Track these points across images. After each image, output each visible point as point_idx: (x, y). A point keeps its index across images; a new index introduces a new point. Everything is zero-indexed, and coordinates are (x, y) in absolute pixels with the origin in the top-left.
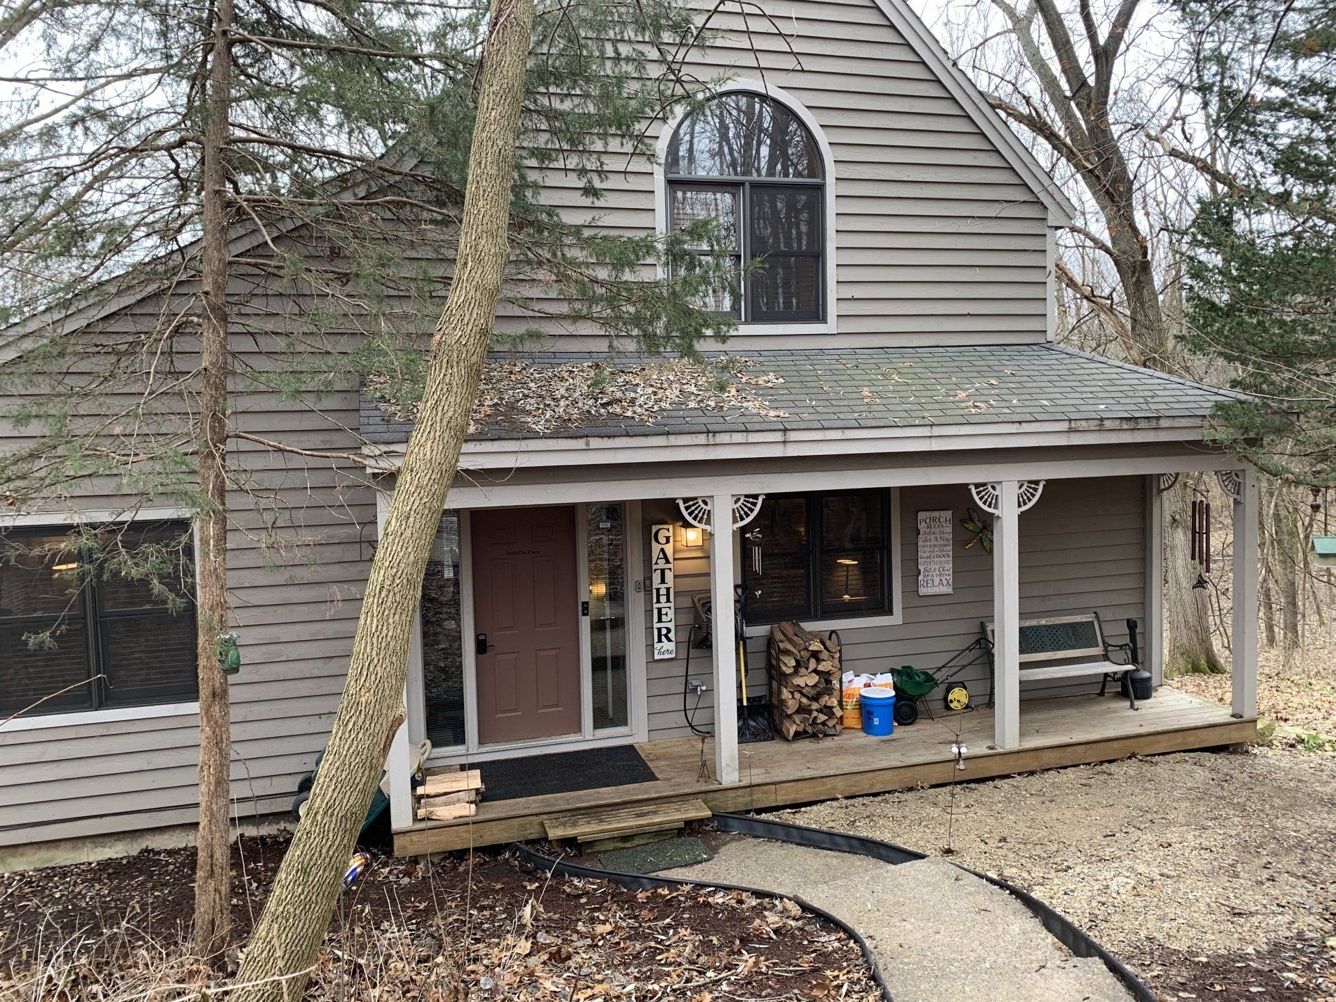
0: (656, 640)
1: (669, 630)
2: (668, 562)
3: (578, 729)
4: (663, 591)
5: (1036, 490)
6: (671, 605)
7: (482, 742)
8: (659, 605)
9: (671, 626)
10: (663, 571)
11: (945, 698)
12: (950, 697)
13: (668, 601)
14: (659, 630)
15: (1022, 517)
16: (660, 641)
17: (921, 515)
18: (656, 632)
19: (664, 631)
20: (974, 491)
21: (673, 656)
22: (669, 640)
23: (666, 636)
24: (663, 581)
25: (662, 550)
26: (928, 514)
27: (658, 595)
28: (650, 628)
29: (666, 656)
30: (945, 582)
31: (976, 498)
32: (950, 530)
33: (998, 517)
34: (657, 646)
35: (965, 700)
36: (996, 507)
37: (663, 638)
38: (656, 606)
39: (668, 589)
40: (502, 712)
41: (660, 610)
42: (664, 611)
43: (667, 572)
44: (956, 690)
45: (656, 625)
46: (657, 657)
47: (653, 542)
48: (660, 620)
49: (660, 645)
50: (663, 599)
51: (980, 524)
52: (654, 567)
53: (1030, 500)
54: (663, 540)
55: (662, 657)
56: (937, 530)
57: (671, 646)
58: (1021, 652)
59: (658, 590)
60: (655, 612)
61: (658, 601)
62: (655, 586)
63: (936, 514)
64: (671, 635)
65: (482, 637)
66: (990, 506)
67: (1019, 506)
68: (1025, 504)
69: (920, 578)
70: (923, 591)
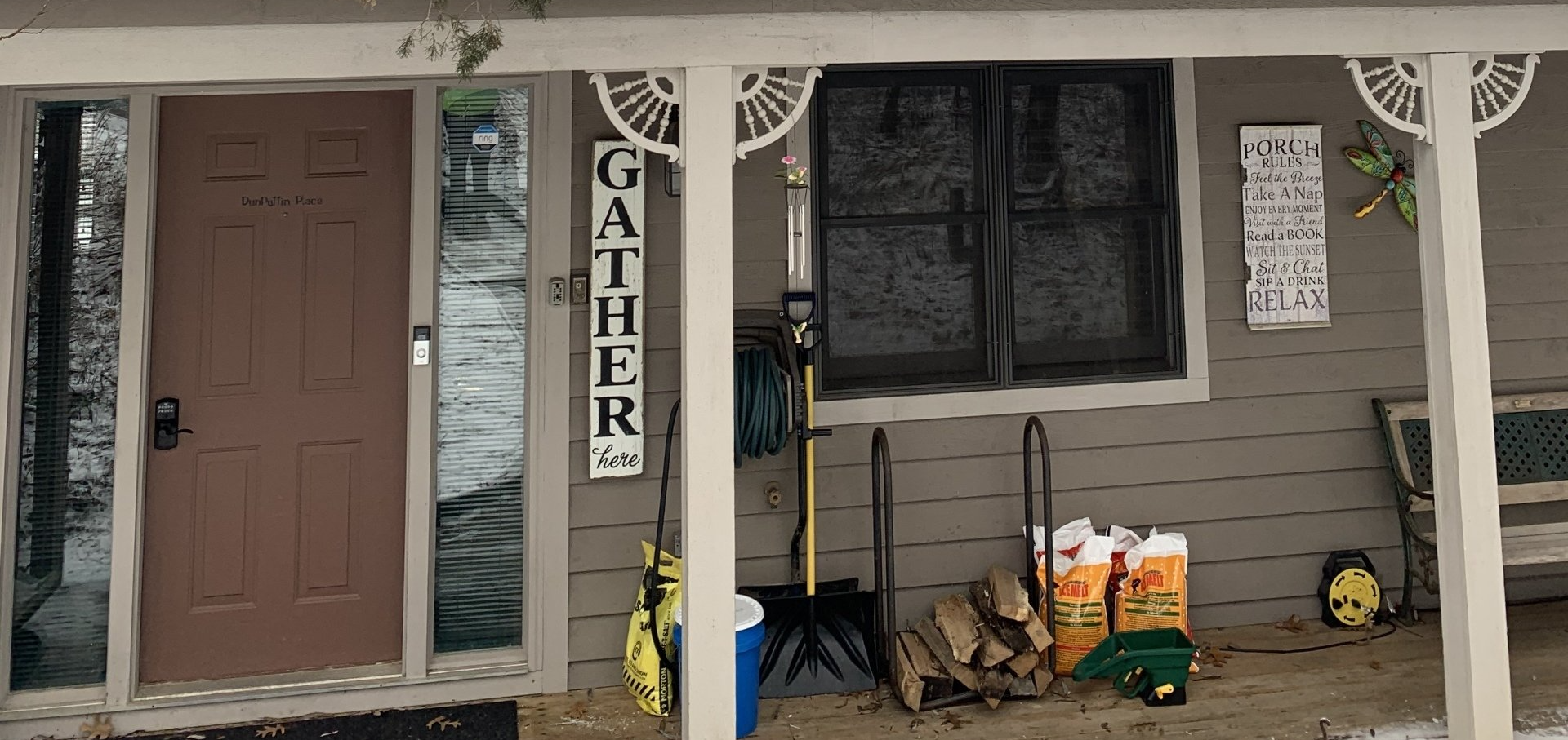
0: (595, 428)
1: (628, 404)
2: (630, 232)
3: (393, 652)
4: (616, 306)
5: (1517, 78)
6: (637, 341)
7: (145, 677)
8: (604, 342)
9: (635, 393)
10: (617, 255)
11: (1323, 595)
12: (1335, 593)
13: (628, 330)
14: (604, 403)
15: (1485, 144)
16: (604, 431)
17: (1248, 135)
18: (595, 408)
19: (616, 408)
20: (1359, 78)
21: (638, 469)
22: (628, 429)
23: (621, 419)
24: (617, 281)
25: (618, 203)
26: (1264, 132)
27: (604, 316)
28: (580, 399)
29: (620, 471)
30: (1310, 299)
31: (1367, 95)
32: (1318, 171)
33: (1424, 143)
34: (598, 443)
35: (1372, 602)
36: (1418, 118)
37: (613, 423)
38: (597, 342)
39: (629, 301)
40: (210, 599)
41: (606, 352)
42: (617, 357)
43: (627, 257)
44: (1349, 573)
45: (596, 392)
46: (596, 472)
47: (597, 183)
48: (606, 380)
49: (605, 441)
50: (616, 325)
51: (1386, 159)
52: (597, 244)
53: (1503, 104)
54: (618, 176)
55: (609, 472)
56: (1287, 172)
57: (633, 445)
58: (1502, 479)
59: (604, 302)
60: (596, 358)
61: (604, 331)
62: (596, 292)
63: (1282, 132)
64: (635, 418)
65: (167, 409)
66: (1401, 115)
67: (1477, 117)
68: (1492, 112)
69: (1251, 286)
70: (1256, 317)
